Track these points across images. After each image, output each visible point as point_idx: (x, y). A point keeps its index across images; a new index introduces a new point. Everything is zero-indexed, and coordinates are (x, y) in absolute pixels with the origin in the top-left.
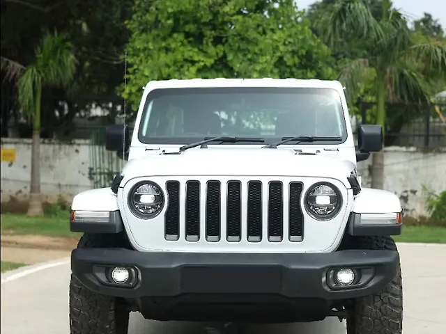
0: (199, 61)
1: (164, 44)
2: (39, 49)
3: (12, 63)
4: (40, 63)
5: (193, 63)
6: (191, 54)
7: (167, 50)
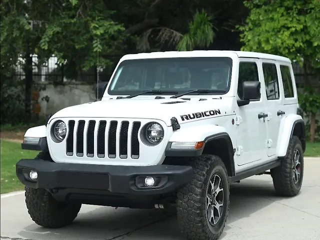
0: (291, 27)
1: (271, 16)
2: (191, 22)
3: (175, 33)
4: (192, 32)
5: (288, 28)
6: (286, 22)
7: (272, 19)
